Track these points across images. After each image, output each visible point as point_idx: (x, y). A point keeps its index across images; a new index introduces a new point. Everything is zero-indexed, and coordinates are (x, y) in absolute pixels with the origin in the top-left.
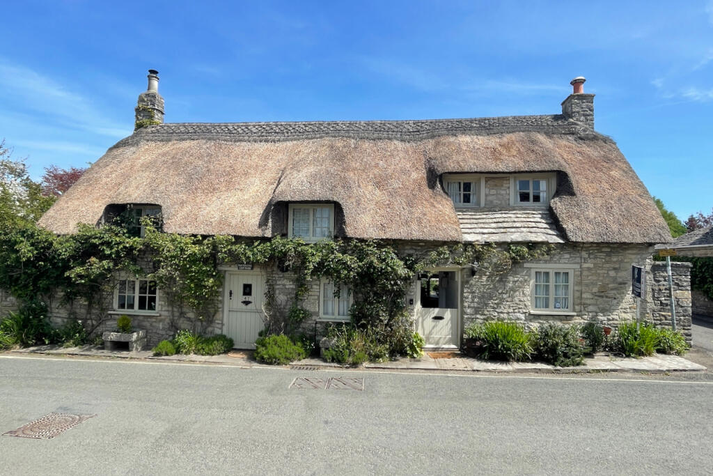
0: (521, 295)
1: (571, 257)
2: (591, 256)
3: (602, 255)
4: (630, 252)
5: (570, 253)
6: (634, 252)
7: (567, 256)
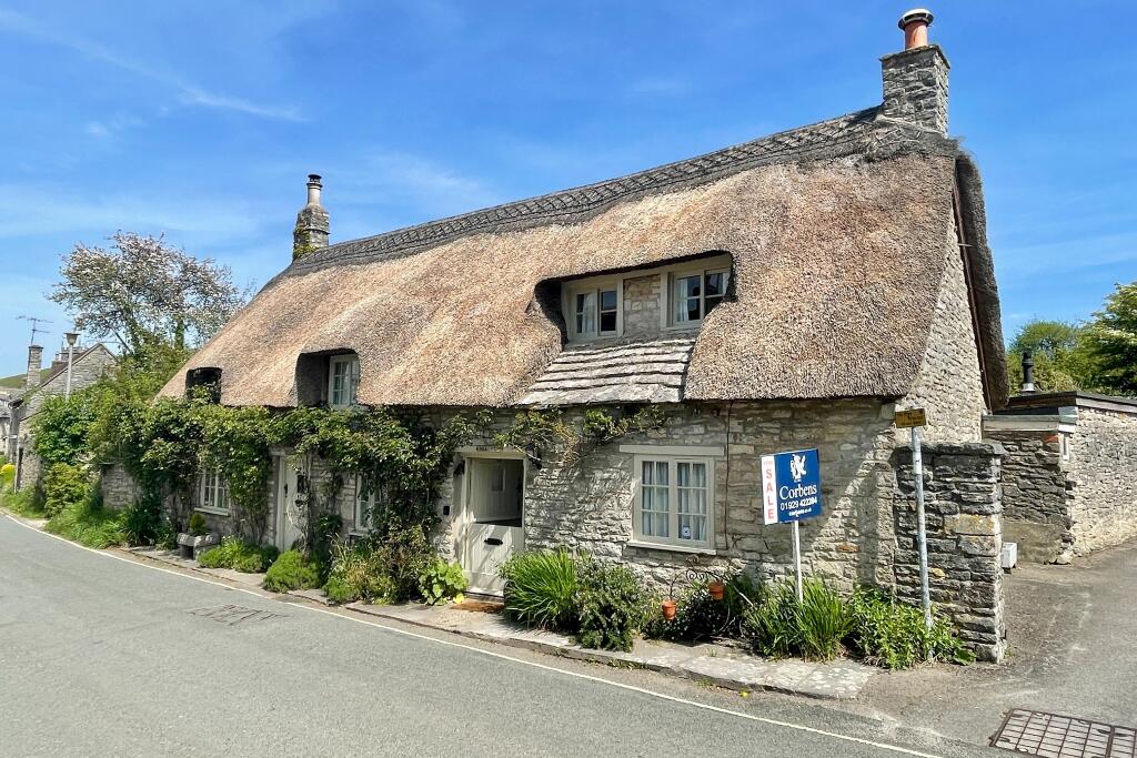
0: (616, 506)
1: (707, 432)
2: (749, 430)
3: (773, 427)
4: (836, 418)
5: (704, 424)
6: (849, 418)
7: (700, 430)
